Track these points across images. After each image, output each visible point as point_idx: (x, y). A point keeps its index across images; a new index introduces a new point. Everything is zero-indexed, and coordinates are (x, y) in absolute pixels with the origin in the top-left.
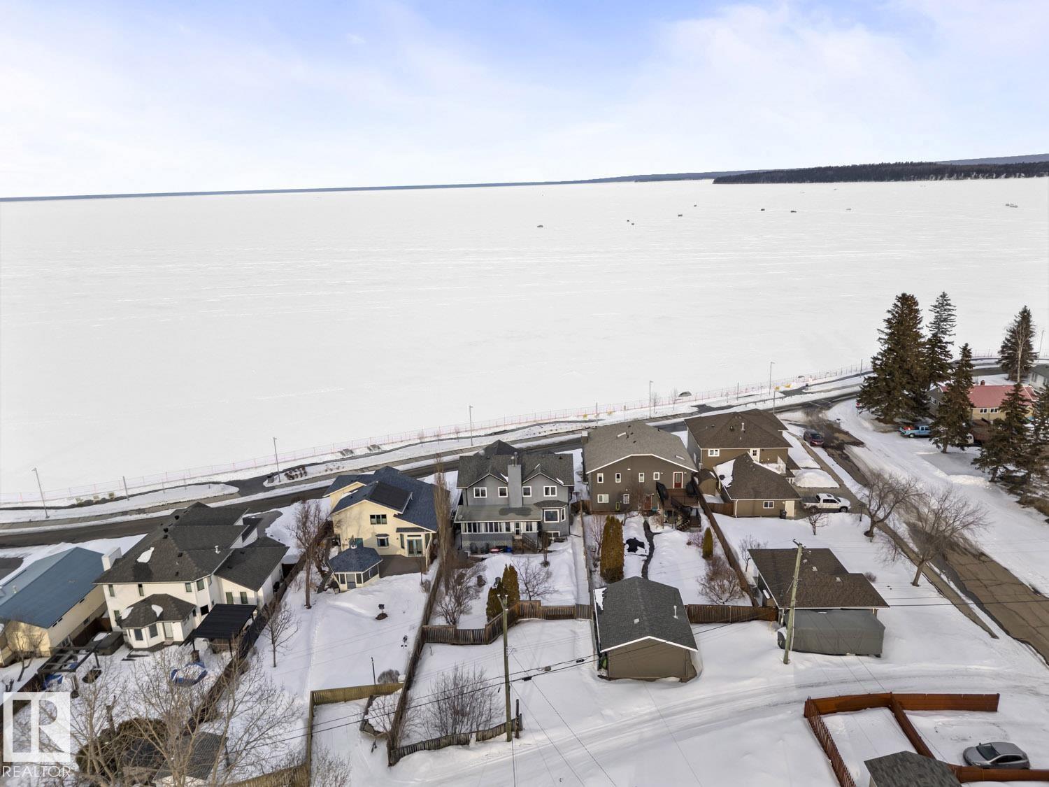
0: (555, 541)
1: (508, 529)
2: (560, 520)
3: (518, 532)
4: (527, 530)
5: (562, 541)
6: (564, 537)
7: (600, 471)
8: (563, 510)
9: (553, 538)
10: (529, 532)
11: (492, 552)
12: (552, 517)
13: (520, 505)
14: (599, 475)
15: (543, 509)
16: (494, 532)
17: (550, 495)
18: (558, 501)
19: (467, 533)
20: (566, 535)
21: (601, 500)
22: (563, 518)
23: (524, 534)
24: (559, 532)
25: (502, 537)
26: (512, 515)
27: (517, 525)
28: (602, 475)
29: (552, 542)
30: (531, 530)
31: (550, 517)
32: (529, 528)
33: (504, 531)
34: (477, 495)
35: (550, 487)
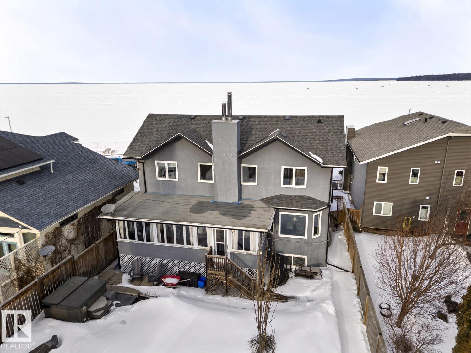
0: (297, 275)
1: (202, 240)
2: (310, 235)
3: (221, 250)
4: (240, 247)
5: (310, 276)
6: (315, 270)
7: (382, 162)
8: (317, 217)
9: (294, 268)
10: (243, 251)
11: (166, 285)
12: (295, 227)
13: (233, 198)
14: (380, 169)
15: (277, 210)
16: (175, 245)
17: (294, 186)
18: (309, 198)
19: (128, 240)
20: (318, 265)
21: (379, 211)
22: (316, 232)
23: (231, 254)
24: (306, 257)
25: (188, 255)
26: (213, 214)
27: (221, 236)
28: (385, 169)
29: (291, 275)
30: (248, 248)
31: (290, 227)
32: (243, 244)
33: (195, 245)
34: (162, 174)
35: (294, 169)
